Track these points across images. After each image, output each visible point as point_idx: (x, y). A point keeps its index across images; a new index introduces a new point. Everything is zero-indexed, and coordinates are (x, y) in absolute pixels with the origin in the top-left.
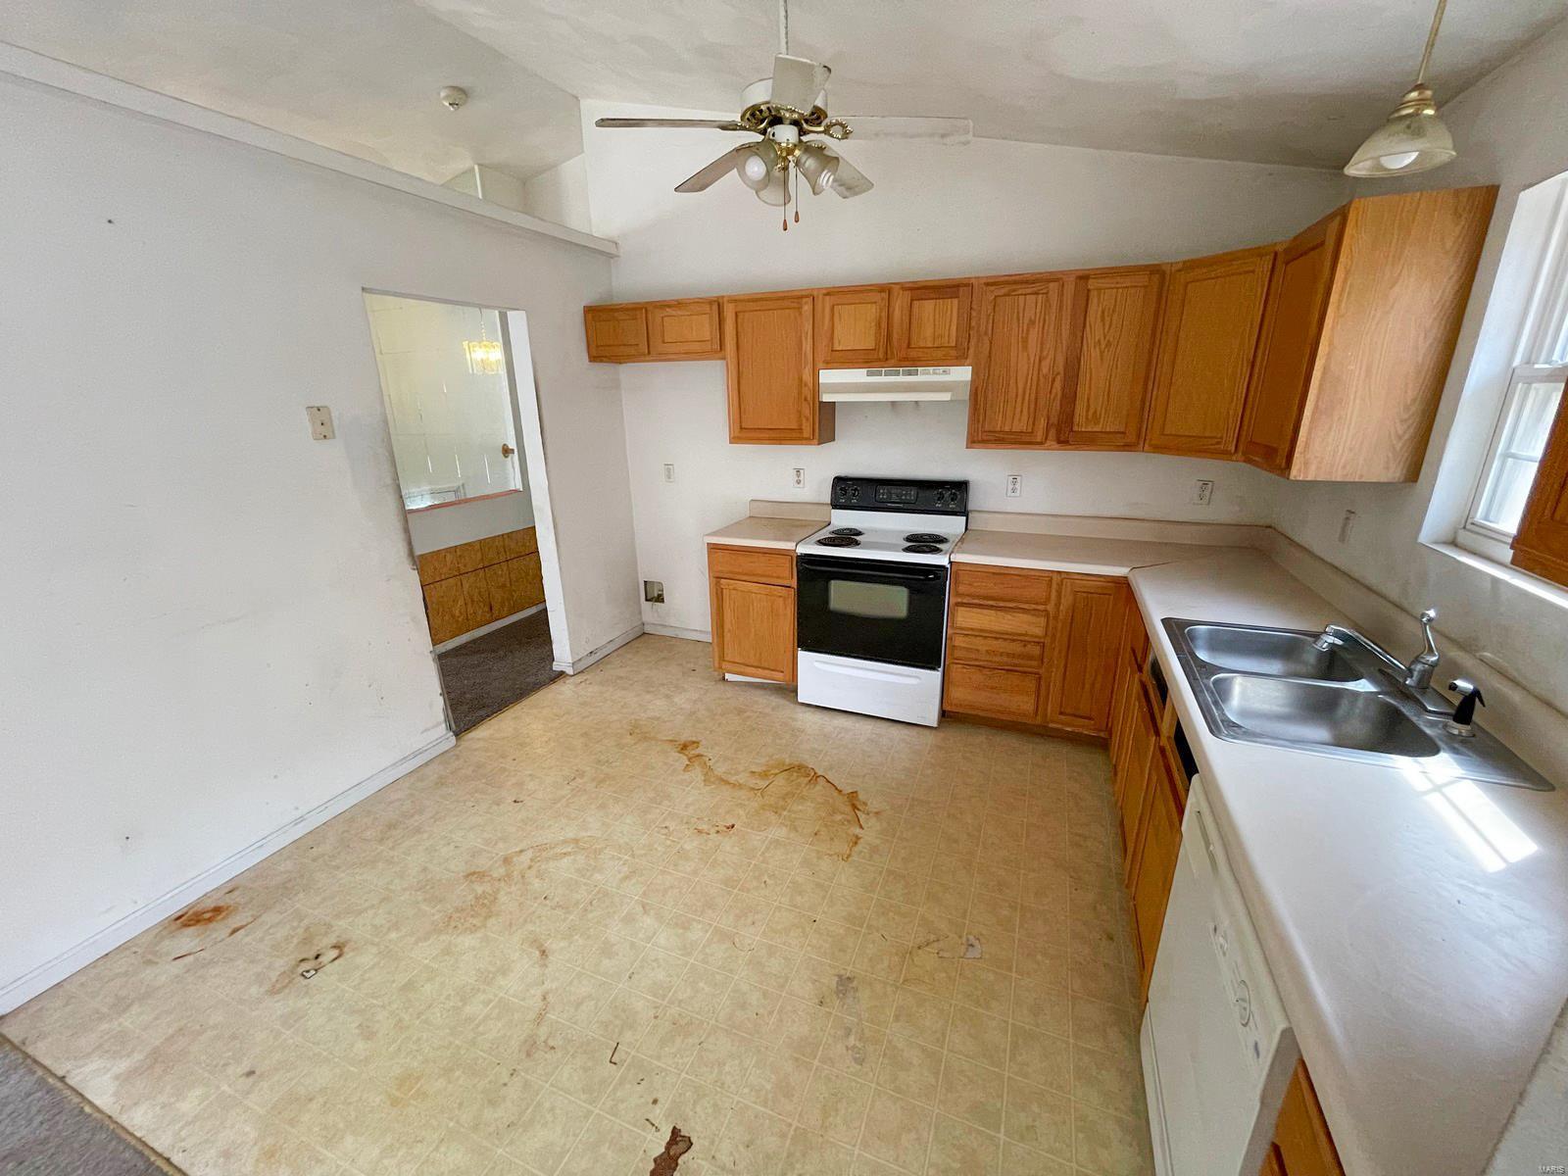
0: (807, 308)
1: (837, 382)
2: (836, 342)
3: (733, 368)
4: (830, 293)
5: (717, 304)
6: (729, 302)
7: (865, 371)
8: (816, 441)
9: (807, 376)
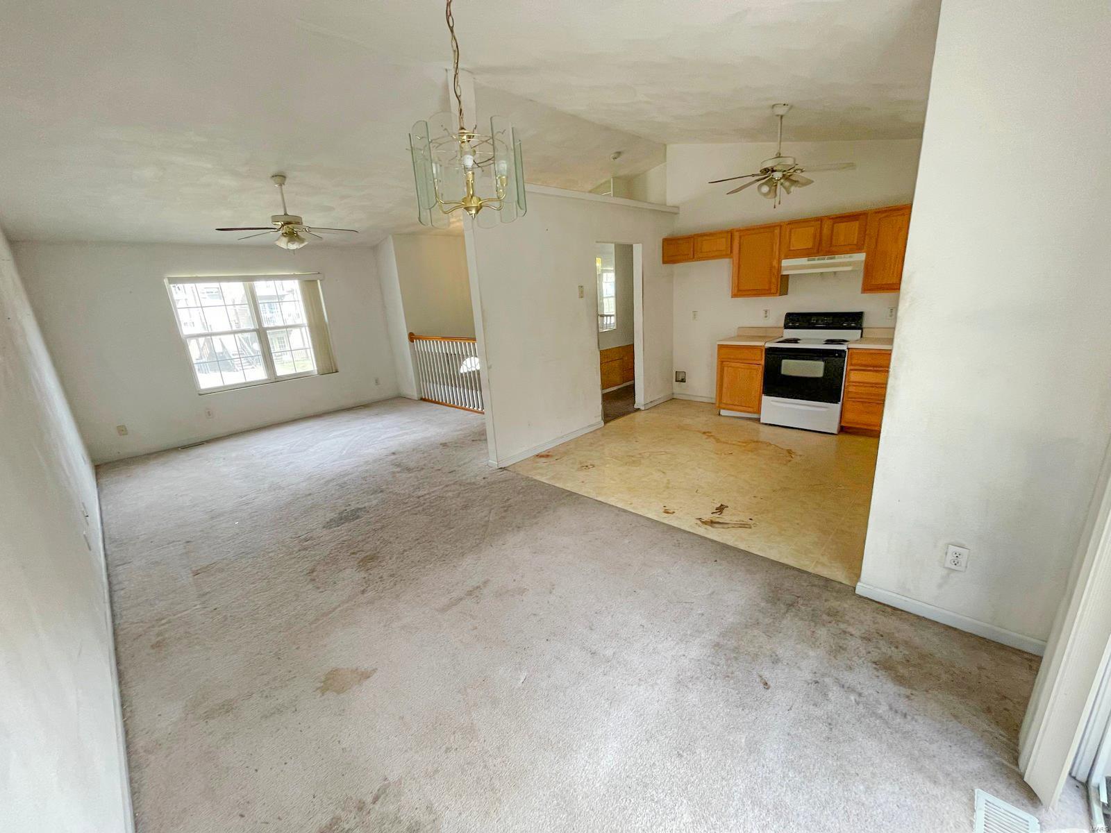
0: (777, 231)
1: (790, 265)
2: (791, 245)
3: (736, 261)
4: (791, 223)
5: (731, 233)
6: (737, 231)
7: (806, 259)
8: (778, 294)
9: (775, 263)
